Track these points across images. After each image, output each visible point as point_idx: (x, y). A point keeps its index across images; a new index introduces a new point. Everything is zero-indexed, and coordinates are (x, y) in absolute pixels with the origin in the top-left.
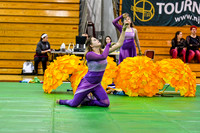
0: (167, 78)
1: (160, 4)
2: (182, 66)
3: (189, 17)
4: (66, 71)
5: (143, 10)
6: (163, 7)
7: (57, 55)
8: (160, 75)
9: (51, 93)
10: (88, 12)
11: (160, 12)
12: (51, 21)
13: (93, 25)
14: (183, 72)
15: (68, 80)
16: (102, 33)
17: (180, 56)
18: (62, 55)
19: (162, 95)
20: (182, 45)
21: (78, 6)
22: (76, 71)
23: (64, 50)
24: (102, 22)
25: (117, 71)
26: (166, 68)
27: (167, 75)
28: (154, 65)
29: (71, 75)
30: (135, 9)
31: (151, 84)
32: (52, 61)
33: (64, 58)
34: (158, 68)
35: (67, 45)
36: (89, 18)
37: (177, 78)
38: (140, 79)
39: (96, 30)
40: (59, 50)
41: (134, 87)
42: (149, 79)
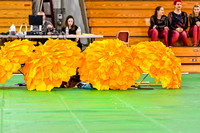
0: (145, 66)
2: (164, 50)
4: (17, 60)
7: (6, 40)
13: (51, 1)
14: (164, 58)
15: (20, 72)
16: (63, 11)
17: (161, 37)
18: (11, 40)
19: (139, 88)
20: (163, 23)
22: (30, 59)
23: (13, 33)
25: (82, 58)
26: (143, 54)
28: (129, 50)
29: (23, 65)
31: (125, 74)
33: (13, 44)
34: (134, 54)
35: (17, 27)
37: (157, 66)
38: (112, 67)
39: (55, 7)
40: (8, 33)
41: (104, 78)
42: (122, 68)
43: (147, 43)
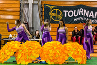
0: (70, 53)
1: (65, 11)
2: (79, 46)
3: (82, 18)
4: (12, 50)
5: (56, 15)
6: (67, 13)
7: (7, 41)
8: (66, 52)
9: (4, 63)
10: (25, 16)
12: (4, 21)
13: (27, 23)
14: (79, 50)
15: (13, 56)
16: (33, 28)
18: (10, 41)
19: (67, 63)
21: (19, 12)
22: (18, 50)
23: (11, 38)
24: (33, 21)
25: (42, 50)
26: (69, 48)
27: (70, 52)
28: (63, 46)
29: (15, 53)
31: (61, 57)
32: (4, 44)
33: (11, 43)
34: (65, 48)
36: (25, 19)
37: (76, 53)
38: (55, 54)
39: (30, 26)
40: (8, 38)
41: (52, 59)
42: (60, 54)
43: (71, 43)
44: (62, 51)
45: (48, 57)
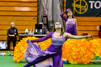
0: (97, 51)
1: (92, 2)
5: (80, 6)
6: (94, 4)
7: (23, 37)
8: (92, 50)
9: (19, 62)
10: (44, 8)
11: (92, 7)
12: (19, 14)
13: (46, 16)
16: (53, 22)
18: (26, 37)
19: (94, 63)
21: (36, 4)
23: (27, 33)
24: (53, 14)
26: (96, 45)
27: (97, 49)
28: (88, 43)
30: (74, 5)
31: (86, 56)
32: (19, 41)
34: (91, 45)
35: (29, 30)
36: (44, 12)
38: (79, 52)
39: (49, 20)
40: (24, 33)
41: (75, 57)
42: (84, 53)
43: (98, 39)
44: (88, 49)
45: (71, 55)
